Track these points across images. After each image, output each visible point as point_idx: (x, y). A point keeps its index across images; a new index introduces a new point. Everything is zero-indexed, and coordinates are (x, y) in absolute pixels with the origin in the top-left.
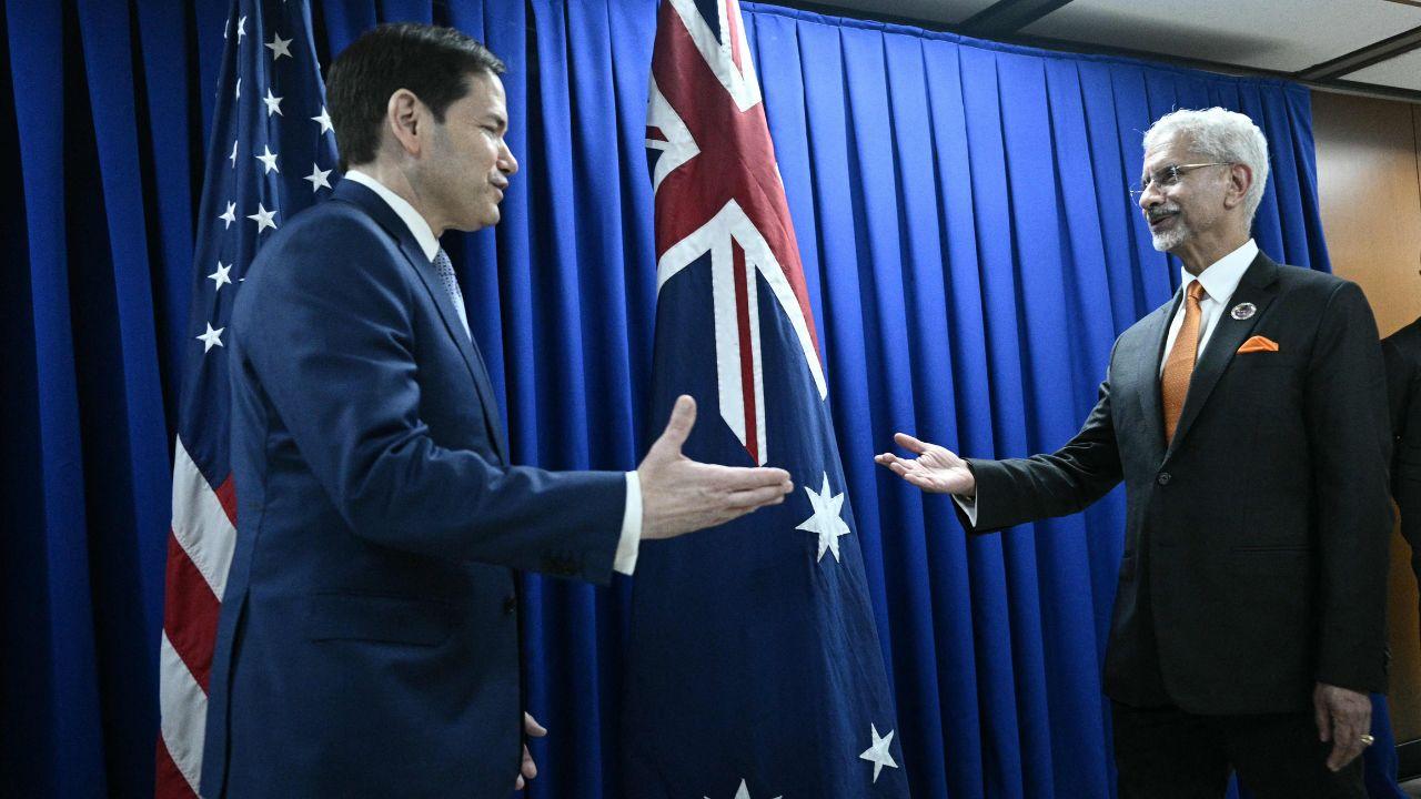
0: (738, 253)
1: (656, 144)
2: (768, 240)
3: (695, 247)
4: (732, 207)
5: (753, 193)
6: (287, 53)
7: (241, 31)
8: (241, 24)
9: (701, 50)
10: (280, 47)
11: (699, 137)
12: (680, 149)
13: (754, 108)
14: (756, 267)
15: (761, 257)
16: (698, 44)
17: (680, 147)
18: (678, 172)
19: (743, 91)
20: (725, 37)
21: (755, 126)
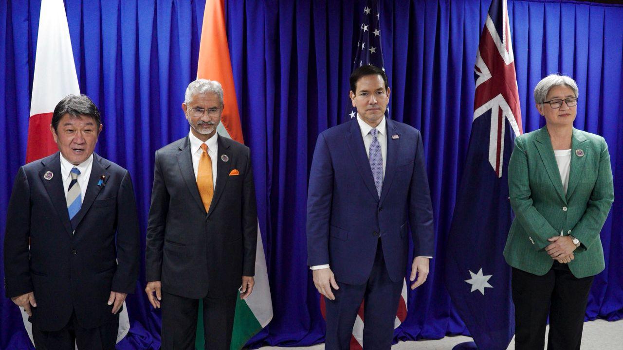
0: (501, 111)
1: (478, 73)
2: (511, 108)
3: (487, 107)
4: (500, 96)
5: (508, 92)
6: (374, 51)
7: (363, 46)
8: (363, 44)
9: (496, 43)
10: (373, 50)
11: (492, 73)
12: (486, 76)
13: (511, 64)
14: (506, 116)
15: (508, 113)
16: (495, 41)
17: (485, 75)
18: (484, 84)
19: (508, 58)
20: (504, 41)
21: (511, 70)
